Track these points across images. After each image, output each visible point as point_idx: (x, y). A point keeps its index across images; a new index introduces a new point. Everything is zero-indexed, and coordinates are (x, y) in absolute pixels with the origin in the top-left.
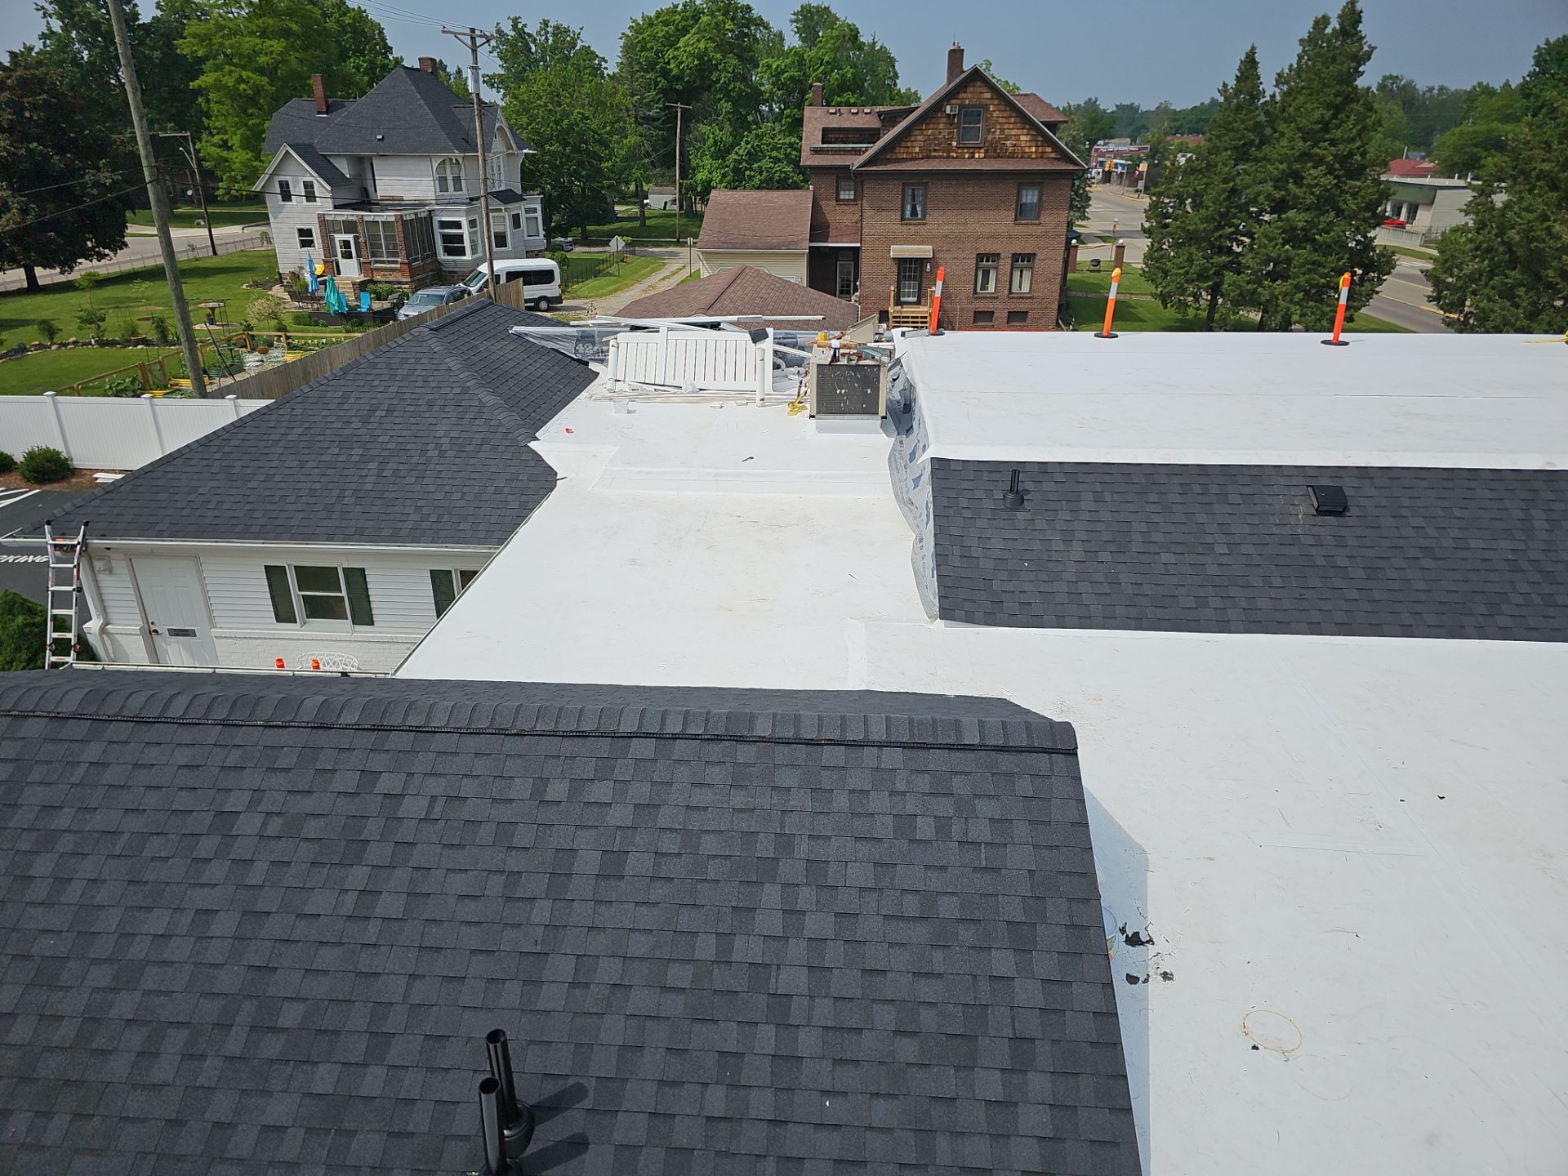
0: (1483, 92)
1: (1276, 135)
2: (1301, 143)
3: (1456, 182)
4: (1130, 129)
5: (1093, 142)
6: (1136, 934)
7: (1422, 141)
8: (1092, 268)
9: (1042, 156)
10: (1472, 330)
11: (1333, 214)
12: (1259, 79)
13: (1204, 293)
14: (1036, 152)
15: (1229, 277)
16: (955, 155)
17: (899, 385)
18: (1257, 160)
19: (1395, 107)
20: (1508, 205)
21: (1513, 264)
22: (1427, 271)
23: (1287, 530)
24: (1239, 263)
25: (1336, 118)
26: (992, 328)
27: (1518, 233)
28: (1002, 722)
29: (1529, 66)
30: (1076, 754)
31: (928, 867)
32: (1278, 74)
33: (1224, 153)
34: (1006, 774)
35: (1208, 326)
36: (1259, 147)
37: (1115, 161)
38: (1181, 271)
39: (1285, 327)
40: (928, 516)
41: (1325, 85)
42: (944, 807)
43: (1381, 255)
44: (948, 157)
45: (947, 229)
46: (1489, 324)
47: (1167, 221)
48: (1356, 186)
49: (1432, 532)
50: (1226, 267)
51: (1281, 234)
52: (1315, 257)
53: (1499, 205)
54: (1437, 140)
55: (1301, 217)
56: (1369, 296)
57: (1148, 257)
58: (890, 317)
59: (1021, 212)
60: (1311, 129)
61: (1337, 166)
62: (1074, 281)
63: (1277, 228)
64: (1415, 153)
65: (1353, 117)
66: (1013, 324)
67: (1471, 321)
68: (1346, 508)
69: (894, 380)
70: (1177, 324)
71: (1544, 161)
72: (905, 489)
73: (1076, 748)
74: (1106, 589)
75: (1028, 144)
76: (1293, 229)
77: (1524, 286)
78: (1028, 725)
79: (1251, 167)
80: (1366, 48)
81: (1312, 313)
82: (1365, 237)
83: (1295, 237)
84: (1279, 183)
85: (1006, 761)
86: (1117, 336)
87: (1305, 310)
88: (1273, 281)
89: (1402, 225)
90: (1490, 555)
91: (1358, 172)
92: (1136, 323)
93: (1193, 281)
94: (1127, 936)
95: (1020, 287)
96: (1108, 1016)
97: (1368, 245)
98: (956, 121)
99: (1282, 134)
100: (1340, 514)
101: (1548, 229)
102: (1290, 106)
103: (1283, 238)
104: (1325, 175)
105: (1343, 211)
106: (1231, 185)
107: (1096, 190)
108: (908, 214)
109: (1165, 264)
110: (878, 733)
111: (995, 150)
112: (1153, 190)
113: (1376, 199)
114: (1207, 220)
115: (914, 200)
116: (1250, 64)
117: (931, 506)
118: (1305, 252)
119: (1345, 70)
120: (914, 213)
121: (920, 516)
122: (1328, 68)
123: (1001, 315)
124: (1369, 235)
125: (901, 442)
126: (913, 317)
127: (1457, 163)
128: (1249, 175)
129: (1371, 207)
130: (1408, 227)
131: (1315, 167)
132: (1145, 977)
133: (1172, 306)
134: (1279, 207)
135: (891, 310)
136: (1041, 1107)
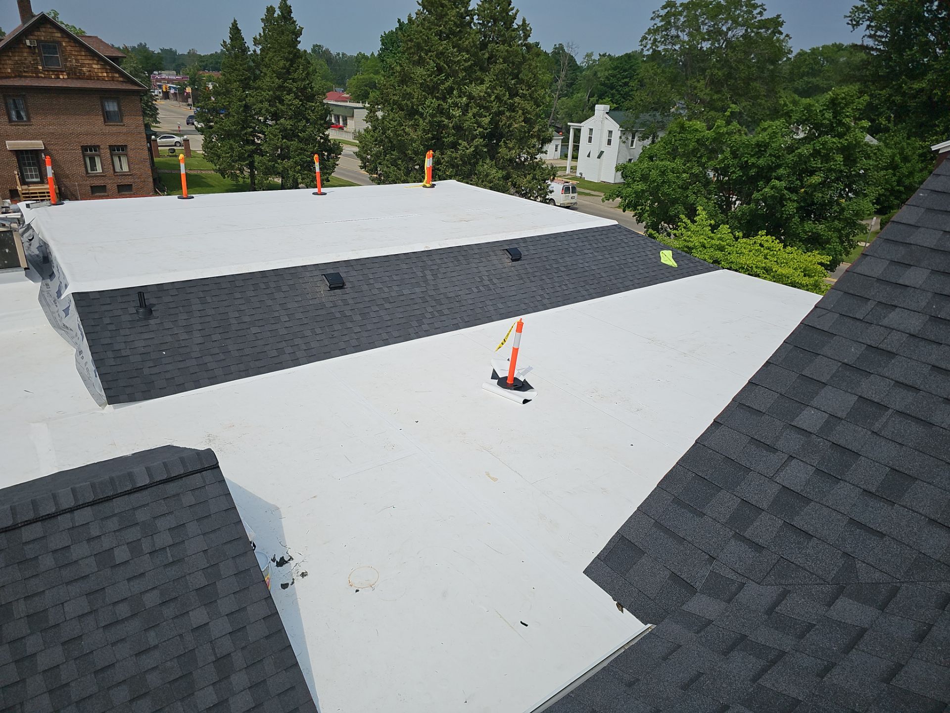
0: (363, 58)
1: (262, 74)
2: (277, 80)
3: (360, 105)
4: (174, 65)
5: (150, 72)
6: (282, 558)
7: (341, 82)
8: (170, 154)
9: (113, 79)
10: (384, 183)
11: (304, 121)
12: (243, 40)
13: (245, 168)
14: (107, 76)
15: (257, 158)
16: (43, 75)
17: (35, 243)
18: (257, 89)
19: (322, 62)
20: (384, 118)
21: (393, 148)
22: (356, 153)
23: (316, 301)
24: (261, 150)
25: (292, 67)
26: (107, 197)
27: (391, 132)
28: (163, 463)
29: (379, 46)
30: (218, 467)
31: (129, 580)
32: (254, 38)
33: (235, 83)
34: (174, 496)
35: (252, 187)
36: (254, 81)
37: (169, 85)
38: (227, 155)
39: (295, 186)
40: (82, 334)
41: (282, 47)
42: (133, 534)
43: (334, 144)
44: (38, 77)
45: (51, 129)
46: (390, 179)
47: (211, 124)
48: (313, 106)
49: (386, 290)
50: (253, 152)
51: (280, 132)
52: (301, 145)
53: (380, 118)
54: (348, 82)
55: (287, 123)
56: (334, 167)
57: (205, 147)
58: (20, 193)
59: (108, 117)
60: (280, 72)
61: (300, 94)
62: (160, 162)
63: (276, 129)
64: (339, 89)
65: (301, 67)
66: (123, 193)
67: (382, 178)
68: (344, 284)
69: (30, 240)
70: (235, 188)
71: (394, 95)
72: (58, 318)
73: (218, 463)
74: (222, 357)
75: (100, 71)
76: (286, 130)
77: (400, 159)
78: (182, 460)
79: (253, 92)
80: (298, 28)
81: (308, 177)
82: (323, 134)
83: (288, 135)
84: (271, 102)
85: (171, 488)
86: (193, 198)
87: (303, 176)
88: (283, 160)
89: (341, 128)
90: (413, 296)
91: (311, 98)
92: (208, 188)
93: (236, 161)
94: (277, 562)
95: (121, 168)
96: (273, 616)
97: (326, 138)
98: (37, 51)
99: (266, 74)
100: (341, 287)
101: (404, 129)
102: (266, 58)
103: (281, 135)
104: (295, 99)
105: (309, 119)
106: (244, 102)
107: (160, 103)
108: (14, 117)
109: (216, 151)
110: (67, 502)
111: (74, 73)
112: (197, 105)
113: (324, 113)
114: (234, 124)
115: (16, 107)
116: (235, 31)
117: (81, 327)
118: (294, 144)
119: (290, 39)
120: (19, 116)
121: (76, 335)
122: (281, 37)
123: (112, 187)
124: (325, 133)
125: (47, 285)
126: (40, 193)
127: (359, 95)
128: (253, 97)
129: (323, 117)
130: (345, 129)
131: (288, 94)
132: (292, 581)
133: (228, 177)
134: (276, 116)
135: (19, 188)
136: (243, 693)
